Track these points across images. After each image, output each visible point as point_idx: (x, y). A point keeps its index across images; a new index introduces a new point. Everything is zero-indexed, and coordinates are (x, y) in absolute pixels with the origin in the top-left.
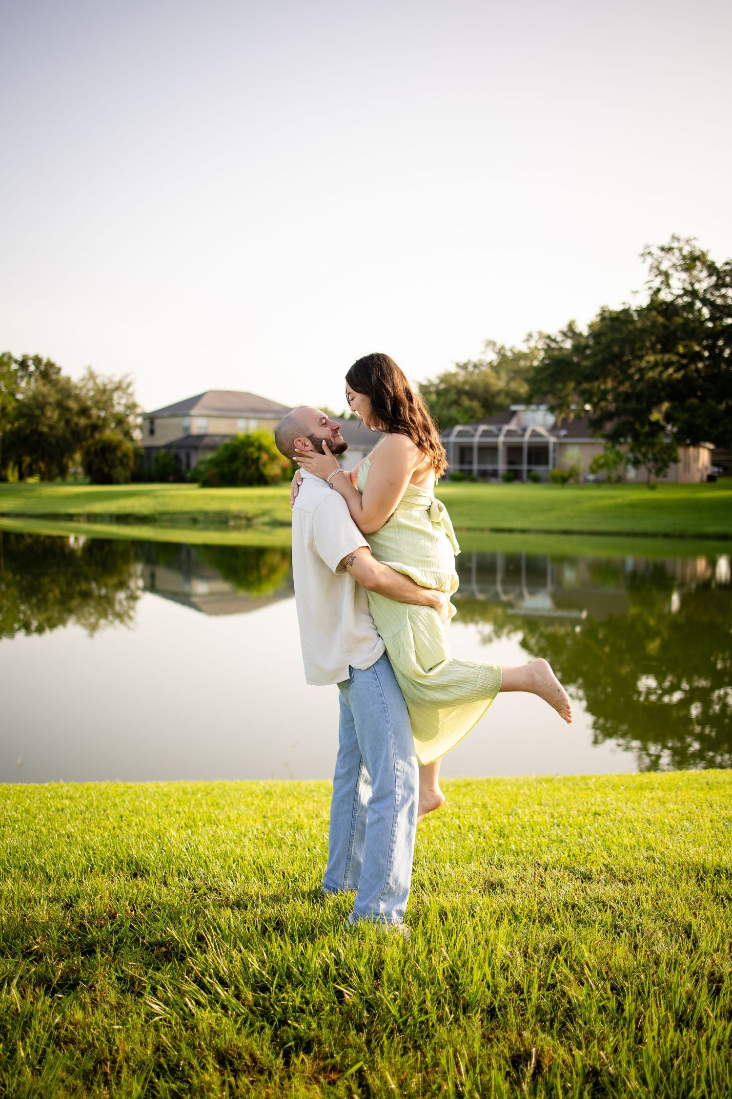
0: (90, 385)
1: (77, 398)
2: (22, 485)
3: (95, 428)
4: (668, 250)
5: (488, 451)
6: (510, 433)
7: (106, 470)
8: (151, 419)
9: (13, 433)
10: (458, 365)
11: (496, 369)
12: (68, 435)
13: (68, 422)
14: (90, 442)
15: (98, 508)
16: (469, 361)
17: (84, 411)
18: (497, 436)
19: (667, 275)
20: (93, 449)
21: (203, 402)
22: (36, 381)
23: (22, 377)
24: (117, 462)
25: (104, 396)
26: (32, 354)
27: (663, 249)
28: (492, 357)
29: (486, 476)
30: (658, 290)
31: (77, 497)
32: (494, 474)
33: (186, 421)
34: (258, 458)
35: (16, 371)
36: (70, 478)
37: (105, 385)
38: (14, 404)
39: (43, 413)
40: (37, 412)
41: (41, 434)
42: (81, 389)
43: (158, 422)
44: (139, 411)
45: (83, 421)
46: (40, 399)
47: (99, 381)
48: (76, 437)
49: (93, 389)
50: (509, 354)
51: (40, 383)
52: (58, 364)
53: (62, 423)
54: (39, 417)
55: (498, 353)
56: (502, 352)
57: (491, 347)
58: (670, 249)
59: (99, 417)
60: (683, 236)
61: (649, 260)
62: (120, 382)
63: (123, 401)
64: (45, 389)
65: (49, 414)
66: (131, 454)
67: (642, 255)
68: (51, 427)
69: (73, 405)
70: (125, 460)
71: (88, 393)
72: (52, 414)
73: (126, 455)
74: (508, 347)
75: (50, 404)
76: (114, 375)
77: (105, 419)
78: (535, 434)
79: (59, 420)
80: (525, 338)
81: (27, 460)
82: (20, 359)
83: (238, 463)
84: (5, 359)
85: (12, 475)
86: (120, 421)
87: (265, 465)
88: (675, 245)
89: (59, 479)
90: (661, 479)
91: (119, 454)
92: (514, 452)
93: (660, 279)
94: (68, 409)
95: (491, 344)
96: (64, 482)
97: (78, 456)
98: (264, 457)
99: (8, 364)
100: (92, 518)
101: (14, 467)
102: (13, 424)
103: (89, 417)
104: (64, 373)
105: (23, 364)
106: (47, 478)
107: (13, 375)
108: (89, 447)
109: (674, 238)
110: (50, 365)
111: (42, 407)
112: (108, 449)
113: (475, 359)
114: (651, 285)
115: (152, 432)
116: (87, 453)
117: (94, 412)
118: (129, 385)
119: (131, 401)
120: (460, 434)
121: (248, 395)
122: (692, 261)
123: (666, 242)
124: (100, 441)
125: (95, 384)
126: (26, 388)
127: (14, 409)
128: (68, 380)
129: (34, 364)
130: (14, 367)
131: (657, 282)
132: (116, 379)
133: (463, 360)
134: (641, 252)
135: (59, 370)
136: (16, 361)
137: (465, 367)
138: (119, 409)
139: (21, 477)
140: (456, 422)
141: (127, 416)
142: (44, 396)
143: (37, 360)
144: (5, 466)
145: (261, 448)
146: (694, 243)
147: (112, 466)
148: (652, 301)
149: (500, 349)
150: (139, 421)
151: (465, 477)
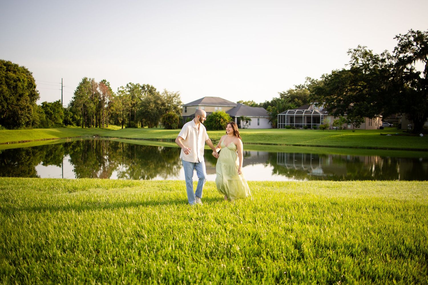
0: (165, 95)
1: (161, 100)
2: (142, 129)
3: (167, 110)
5: (299, 118)
6: (307, 112)
7: (170, 124)
8: (186, 106)
9: (139, 111)
10: (296, 87)
12: (158, 112)
13: (157, 108)
14: (165, 115)
15: (166, 137)
16: (301, 85)
17: (163, 104)
18: (302, 113)
19: (357, 59)
20: (165, 117)
21: (203, 101)
22: (147, 93)
23: (143, 92)
24: (174, 122)
25: (170, 99)
26: (146, 84)
27: (355, 50)
28: (309, 83)
29: (298, 127)
30: (354, 64)
31: (160, 133)
32: (301, 126)
33: (197, 108)
34: (220, 120)
35: (141, 90)
36: (159, 127)
37: (170, 95)
38: (140, 102)
39: (150, 105)
40: (148, 105)
41: (149, 112)
42: (162, 97)
43: (188, 108)
44: (182, 104)
45: (163, 107)
46: (149, 100)
47: (168, 94)
48: (161, 112)
49: (166, 97)
50: (315, 82)
51: (149, 94)
52: (155, 88)
53: (156, 108)
54: (148, 106)
55: (311, 82)
56: (313, 81)
57: (309, 80)
58: (358, 50)
59: (168, 106)
60: (362, 46)
61: (351, 54)
62: (175, 94)
63: (176, 101)
64: (150, 97)
65: (151, 105)
66: (178, 119)
67: (348, 52)
68: (152, 110)
69: (159, 102)
70: (176, 121)
71: (164, 97)
72: (153, 105)
73: (176, 119)
74: (315, 80)
75: (152, 102)
76: (173, 92)
77: (170, 107)
78: (315, 112)
79: (155, 107)
80: (321, 76)
81: (144, 120)
82: (142, 86)
83: (213, 122)
84: (137, 86)
85: (139, 125)
86: (175, 108)
87: (222, 123)
88: (359, 49)
89: (155, 127)
90: (357, 128)
91: (174, 119)
92: (309, 118)
93: (355, 60)
94: (158, 104)
95: (309, 78)
96: (157, 128)
97: (161, 119)
98: (222, 120)
99: (138, 88)
100: (164, 140)
101: (140, 122)
102: (139, 108)
103: (165, 106)
104: (157, 91)
105: (143, 88)
106: (151, 127)
107: (140, 92)
108: (164, 116)
109: (359, 46)
110: (152, 88)
111: (149, 103)
112: (170, 117)
113: (303, 84)
114: (351, 62)
115: (186, 111)
116: (164, 119)
117: (167, 104)
118: (178, 96)
119: (179, 100)
120: (289, 112)
121: (219, 98)
122: (365, 54)
123: (356, 48)
124: (168, 114)
125: (167, 95)
126: (144, 96)
127: (140, 103)
128: (158, 93)
129: (147, 88)
130: (140, 88)
132: (174, 93)
133: (298, 85)
134: (348, 51)
135: (156, 89)
136: (141, 87)
137: (299, 87)
138: (175, 103)
139: (142, 126)
140: (289, 108)
141: (178, 105)
142: (150, 99)
143: (148, 86)
144: (137, 122)
145: (220, 117)
146: (365, 48)
147: (172, 123)
148: (352, 68)
149: (312, 80)
150: (182, 107)
151: (291, 127)
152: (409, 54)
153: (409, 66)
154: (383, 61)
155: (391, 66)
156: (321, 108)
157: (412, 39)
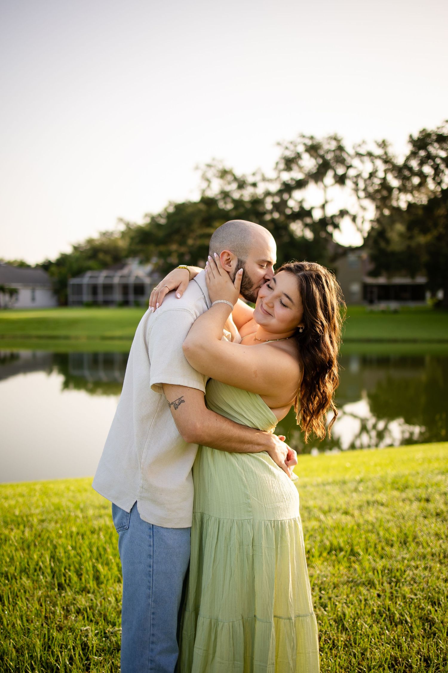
4: (209, 166)
5: (108, 288)
6: (122, 277)
11: (123, 234)
16: (107, 230)
18: (114, 278)
19: (208, 181)
27: (207, 165)
28: (122, 228)
29: (107, 304)
32: (112, 302)
50: (132, 227)
55: (126, 226)
56: (129, 226)
57: (122, 223)
58: (211, 166)
61: (200, 172)
74: (132, 223)
78: (137, 277)
88: (214, 163)
92: (125, 288)
93: (206, 183)
95: (121, 220)
109: (214, 159)
114: (201, 187)
120: (91, 277)
122: (224, 173)
123: (209, 161)
131: (204, 185)
137: (104, 234)
140: (90, 269)
148: (202, 197)
149: (127, 223)
151: (94, 304)
152: (297, 175)
153: (297, 195)
154: (254, 185)
155: (268, 194)
156: (148, 268)
157: (301, 149)
